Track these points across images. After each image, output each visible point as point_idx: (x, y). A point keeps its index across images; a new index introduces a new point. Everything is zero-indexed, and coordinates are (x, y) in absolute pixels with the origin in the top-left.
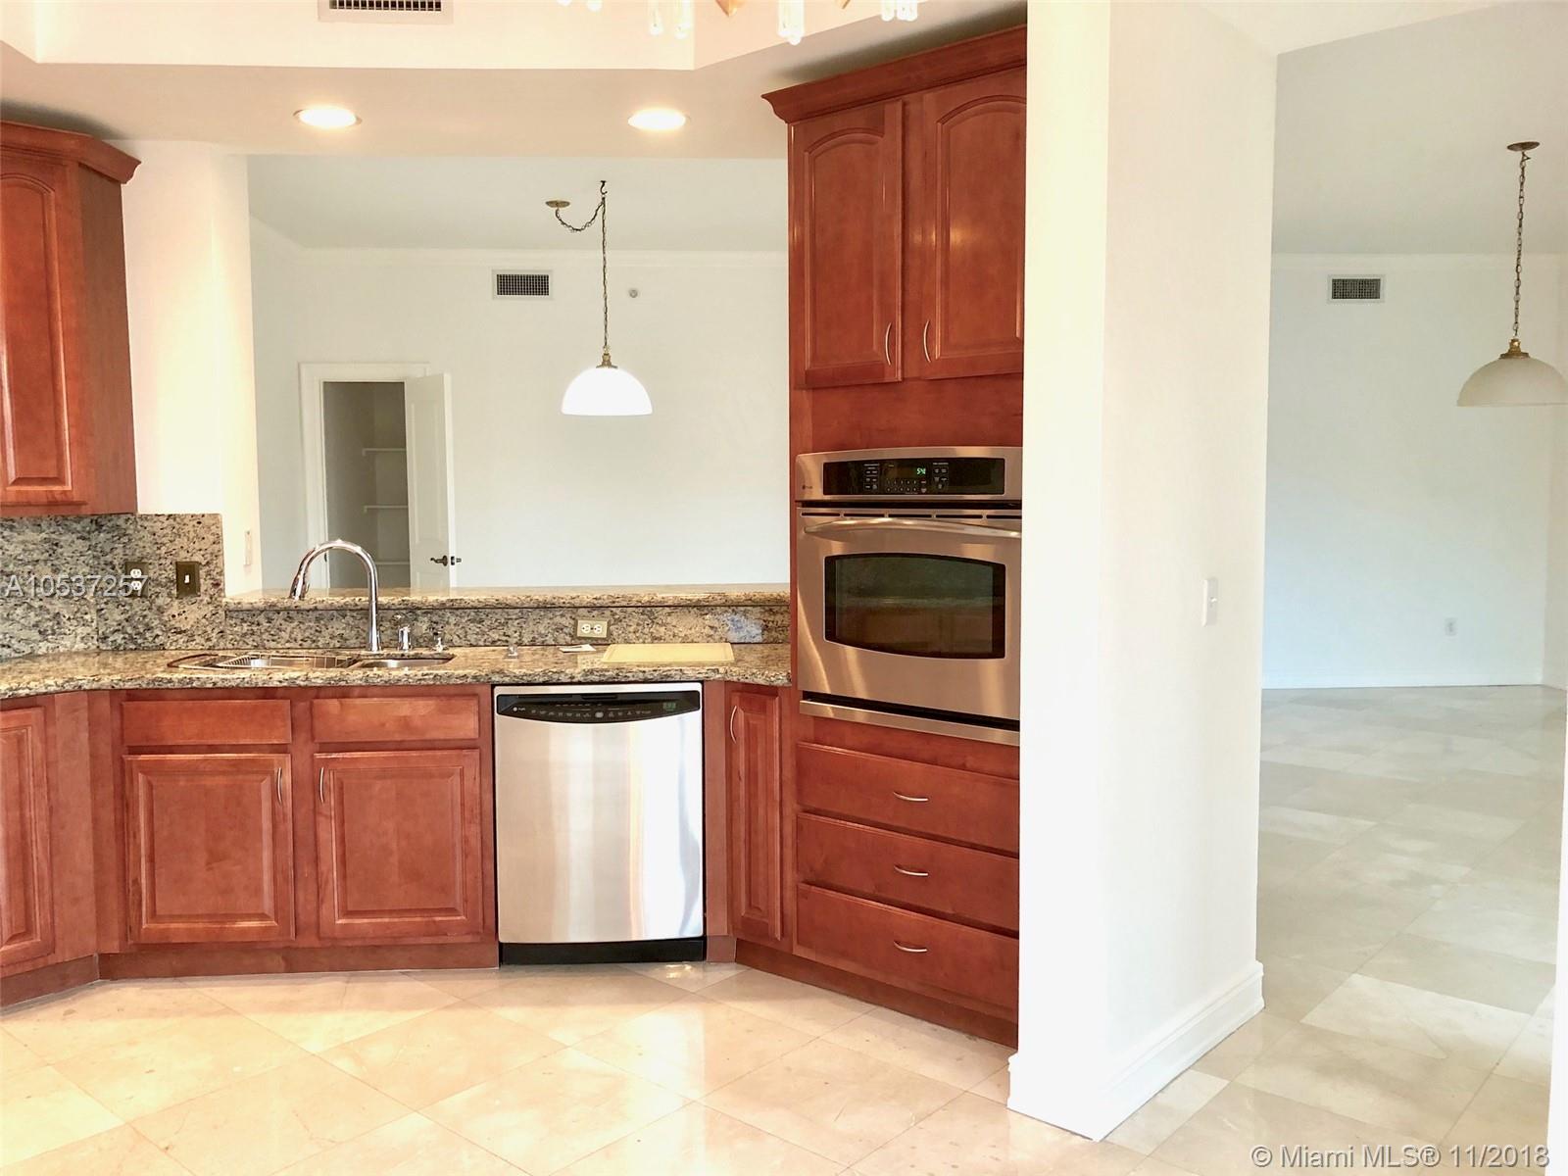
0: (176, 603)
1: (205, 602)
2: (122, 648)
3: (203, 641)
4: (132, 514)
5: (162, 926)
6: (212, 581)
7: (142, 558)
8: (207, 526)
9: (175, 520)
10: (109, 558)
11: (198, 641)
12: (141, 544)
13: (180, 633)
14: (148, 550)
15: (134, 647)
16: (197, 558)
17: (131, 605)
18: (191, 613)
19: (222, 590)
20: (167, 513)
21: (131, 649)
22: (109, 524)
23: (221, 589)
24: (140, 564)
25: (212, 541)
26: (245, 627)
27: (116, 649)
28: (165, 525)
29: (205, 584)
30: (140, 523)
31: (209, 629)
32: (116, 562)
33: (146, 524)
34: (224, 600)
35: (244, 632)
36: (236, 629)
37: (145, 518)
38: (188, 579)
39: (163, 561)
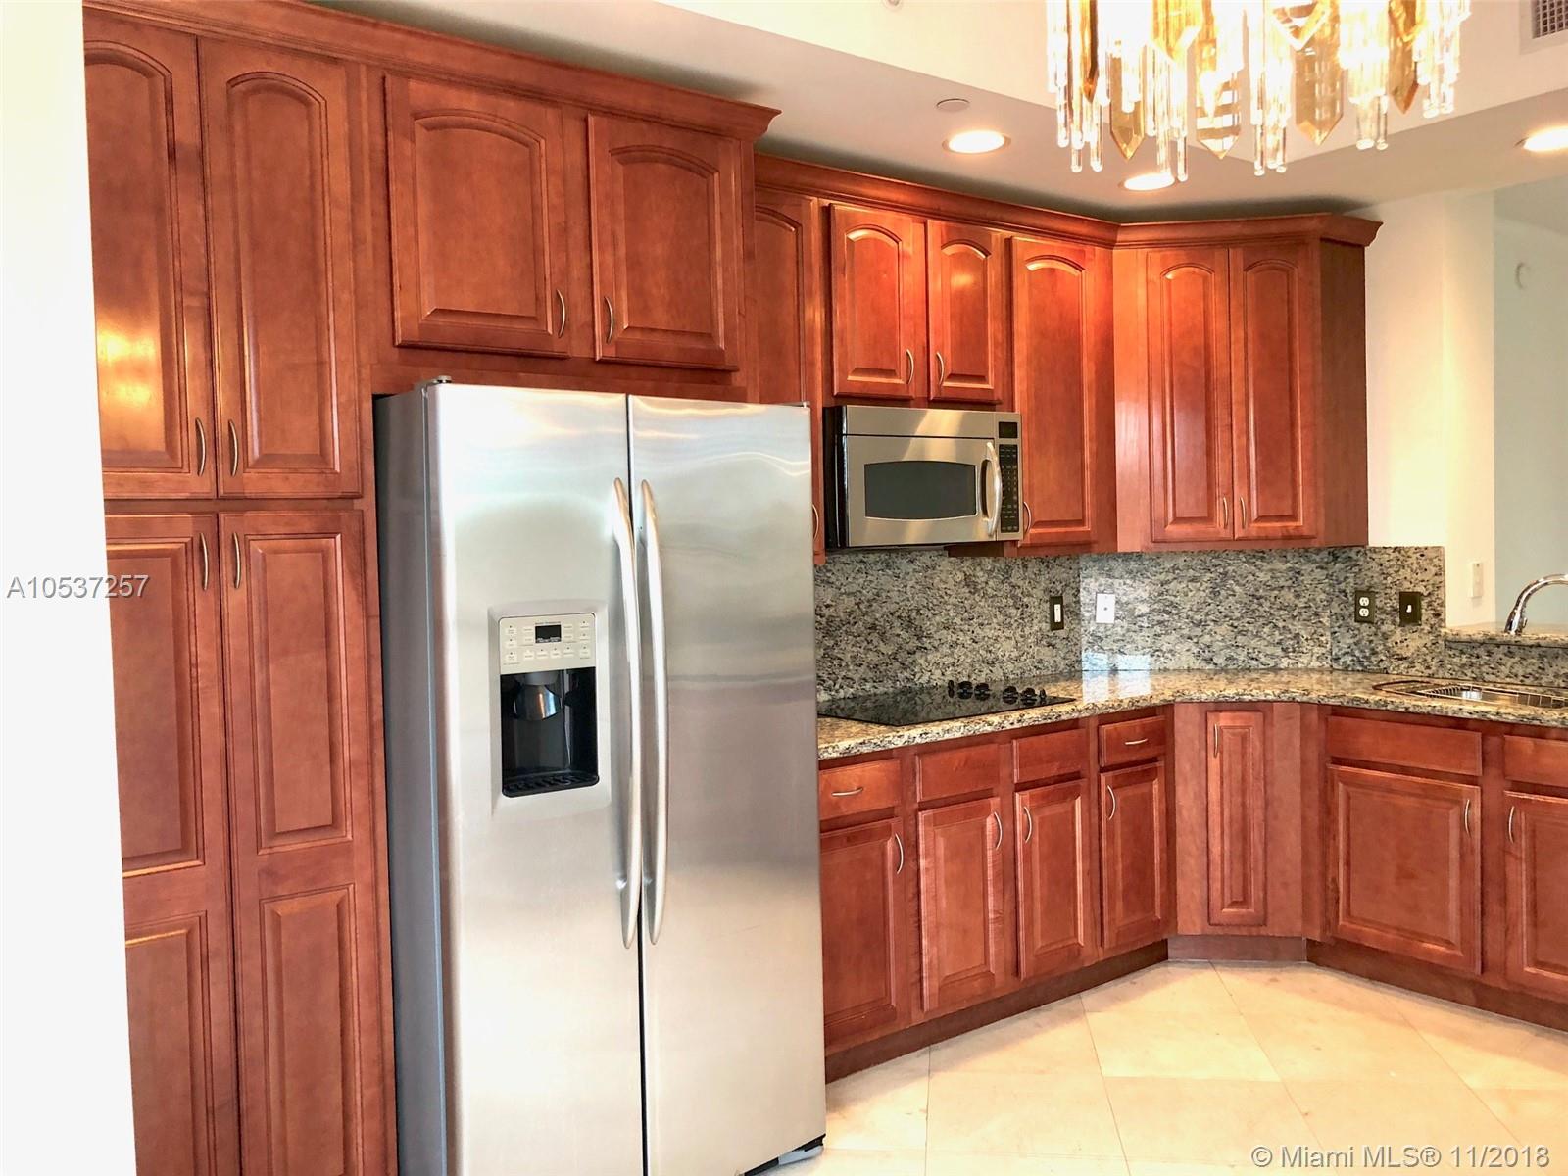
0: (1399, 631)
1: (1425, 631)
2: (1350, 669)
3: (1423, 669)
4: (1363, 546)
5: (1354, 926)
6: (1432, 612)
7: (1371, 587)
8: (1430, 558)
9: (1400, 552)
10: (1342, 586)
11: (1417, 668)
12: (1370, 574)
13: (1401, 659)
14: (1375, 580)
15: (1361, 669)
16: (1420, 589)
17: (1359, 629)
18: (1413, 642)
19: (1444, 621)
20: (1393, 546)
21: (1359, 671)
22: (1343, 556)
23: (1441, 620)
24: (1369, 592)
25: (1433, 573)
26: (1465, 659)
27: (1346, 670)
28: (1391, 557)
29: (1426, 614)
30: (1369, 554)
31: (1429, 658)
32: (1348, 591)
33: (1374, 556)
34: (1443, 631)
35: (1463, 662)
36: (1455, 660)
37: (1374, 550)
38: (1411, 608)
39: (1388, 591)
